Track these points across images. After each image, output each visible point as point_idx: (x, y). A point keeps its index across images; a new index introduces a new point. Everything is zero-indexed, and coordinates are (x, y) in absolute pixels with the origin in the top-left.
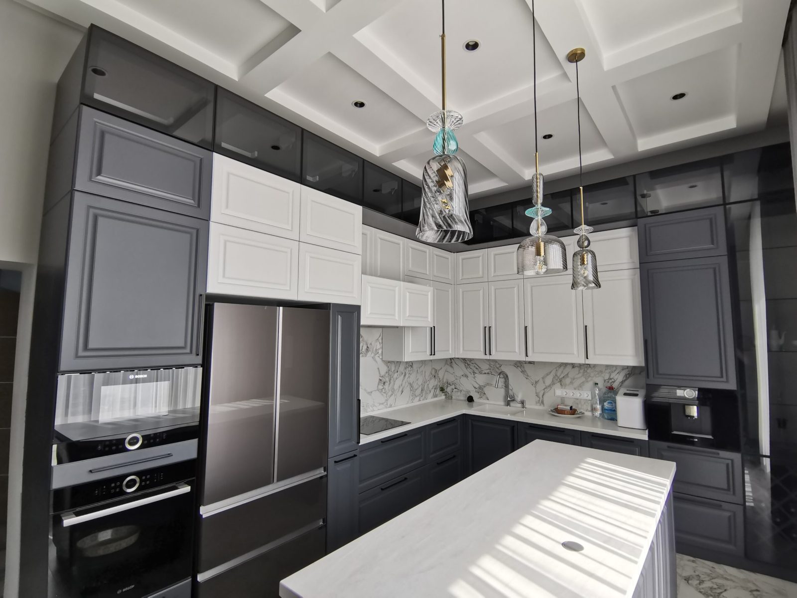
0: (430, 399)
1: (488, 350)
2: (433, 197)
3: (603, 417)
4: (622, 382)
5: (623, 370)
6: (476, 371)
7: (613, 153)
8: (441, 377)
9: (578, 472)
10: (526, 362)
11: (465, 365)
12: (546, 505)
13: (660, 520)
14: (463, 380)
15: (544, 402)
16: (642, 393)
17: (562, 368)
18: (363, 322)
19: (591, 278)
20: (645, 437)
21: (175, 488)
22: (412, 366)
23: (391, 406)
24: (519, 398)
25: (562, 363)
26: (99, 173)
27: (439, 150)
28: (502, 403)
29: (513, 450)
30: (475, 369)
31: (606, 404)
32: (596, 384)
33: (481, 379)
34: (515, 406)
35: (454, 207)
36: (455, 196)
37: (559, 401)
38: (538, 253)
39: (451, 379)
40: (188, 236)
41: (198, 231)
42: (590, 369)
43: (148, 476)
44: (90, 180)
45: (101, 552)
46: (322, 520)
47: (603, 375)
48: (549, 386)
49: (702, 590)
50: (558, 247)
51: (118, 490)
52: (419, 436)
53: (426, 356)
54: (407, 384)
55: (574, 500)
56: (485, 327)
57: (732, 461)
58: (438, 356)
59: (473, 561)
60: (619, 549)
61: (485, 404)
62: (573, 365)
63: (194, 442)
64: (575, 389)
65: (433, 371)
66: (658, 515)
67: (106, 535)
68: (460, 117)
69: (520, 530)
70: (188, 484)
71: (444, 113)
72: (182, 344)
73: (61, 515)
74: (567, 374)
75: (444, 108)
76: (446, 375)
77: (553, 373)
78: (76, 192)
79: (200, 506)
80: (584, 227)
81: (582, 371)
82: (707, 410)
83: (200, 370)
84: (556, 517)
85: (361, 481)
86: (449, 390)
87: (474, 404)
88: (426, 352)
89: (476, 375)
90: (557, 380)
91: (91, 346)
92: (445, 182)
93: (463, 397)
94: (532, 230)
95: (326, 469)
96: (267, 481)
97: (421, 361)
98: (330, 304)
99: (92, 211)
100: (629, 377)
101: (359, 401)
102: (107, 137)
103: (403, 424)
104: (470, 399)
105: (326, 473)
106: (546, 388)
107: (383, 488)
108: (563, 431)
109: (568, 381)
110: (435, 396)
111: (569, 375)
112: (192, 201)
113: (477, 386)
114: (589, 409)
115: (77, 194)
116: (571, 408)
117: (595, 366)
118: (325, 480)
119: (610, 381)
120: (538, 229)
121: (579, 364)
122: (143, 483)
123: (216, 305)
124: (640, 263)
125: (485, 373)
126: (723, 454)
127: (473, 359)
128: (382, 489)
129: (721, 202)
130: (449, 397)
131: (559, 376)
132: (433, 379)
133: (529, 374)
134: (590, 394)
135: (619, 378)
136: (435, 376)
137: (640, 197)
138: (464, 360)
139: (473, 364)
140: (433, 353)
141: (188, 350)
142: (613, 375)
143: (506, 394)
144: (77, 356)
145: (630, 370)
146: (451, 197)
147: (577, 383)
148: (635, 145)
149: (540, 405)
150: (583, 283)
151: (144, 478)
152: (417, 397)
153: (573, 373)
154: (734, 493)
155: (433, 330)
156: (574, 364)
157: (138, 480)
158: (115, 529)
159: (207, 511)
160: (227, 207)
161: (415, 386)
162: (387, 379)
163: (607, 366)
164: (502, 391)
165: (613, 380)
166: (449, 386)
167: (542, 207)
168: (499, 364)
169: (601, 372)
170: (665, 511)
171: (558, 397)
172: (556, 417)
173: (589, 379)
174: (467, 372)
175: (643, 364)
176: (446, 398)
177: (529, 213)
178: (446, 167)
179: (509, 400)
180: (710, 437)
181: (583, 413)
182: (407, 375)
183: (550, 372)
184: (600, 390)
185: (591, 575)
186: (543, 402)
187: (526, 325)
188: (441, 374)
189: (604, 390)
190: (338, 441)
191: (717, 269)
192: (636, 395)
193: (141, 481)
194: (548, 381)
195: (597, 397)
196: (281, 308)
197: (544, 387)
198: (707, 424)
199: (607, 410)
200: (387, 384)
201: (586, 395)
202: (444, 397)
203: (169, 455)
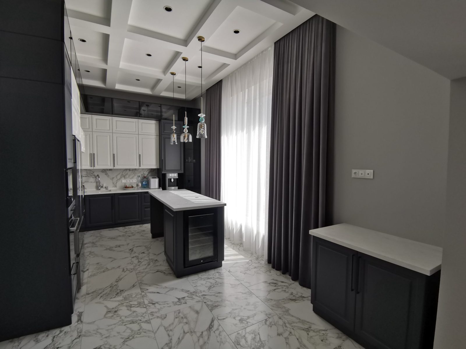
1: (93, 164)
3: (141, 187)
10: (107, 170)
15: (118, 186)
34: (103, 189)
42: (136, 171)
47: (141, 172)
48: (119, 179)
56: (91, 154)
64: (130, 179)
74: (127, 173)
77: (121, 174)
81: (133, 172)
90: (122, 176)
109: (127, 176)
116: (131, 186)
117: (141, 169)
119: (144, 175)
125: (84, 176)
141: (73, 160)
142: (145, 173)
143: (97, 185)
145: (150, 170)
147: (131, 177)
153: (129, 173)
168: (92, 171)
171: (123, 183)
173: (136, 175)
175: (158, 167)
179: (100, 187)
181: (135, 187)
184: (140, 178)
187: (114, 154)
189: (143, 178)
192: (156, 178)
195: (139, 181)
199: (145, 184)
201: (135, 181)
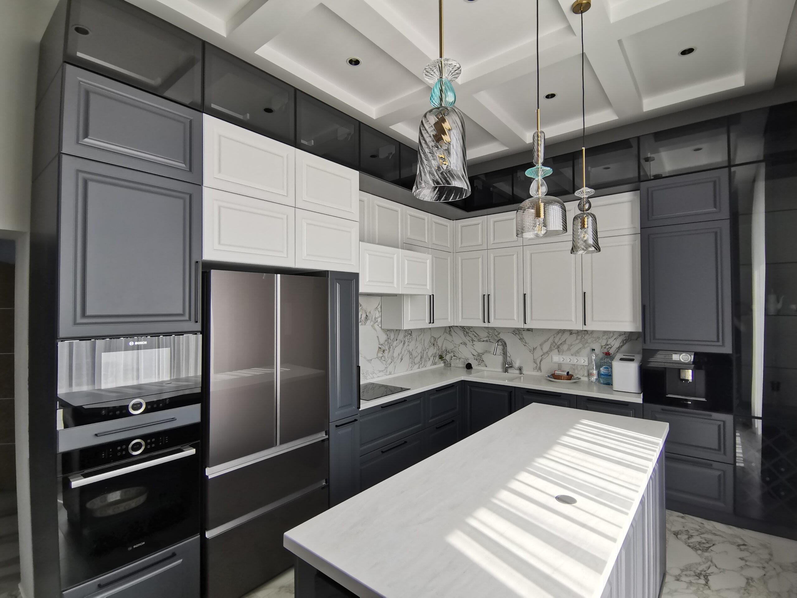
0: (429, 367)
1: (486, 317)
2: (430, 153)
3: (599, 382)
4: (619, 348)
5: (620, 336)
6: (475, 339)
7: (618, 115)
8: (440, 345)
9: (573, 432)
10: (524, 330)
11: (464, 334)
12: (541, 462)
13: (651, 477)
14: (462, 347)
15: (542, 369)
16: (638, 358)
17: (560, 334)
18: (361, 290)
19: (591, 242)
20: (639, 400)
21: (181, 451)
22: (411, 335)
23: (390, 374)
24: (517, 364)
25: (560, 330)
26: (86, 135)
27: (436, 102)
28: (500, 370)
29: (510, 413)
30: (473, 337)
31: (602, 369)
32: (594, 350)
33: (479, 347)
34: (514, 372)
35: (452, 163)
36: (453, 151)
37: (556, 367)
38: (538, 215)
39: (450, 347)
40: (181, 201)
41: (191, 196)
42: (588, 335)
43: (153, 440)
44: (78, 143)
45: (110, 512)
46: (324, 481)
47: (600, 341)
48: (547, 353)
49: (690, 545)
50: (558, 208)
51: (124, 453)
52: (419, 402)
53: (425, 324)
54: (406, 351)
55: (568, 458)
56: (484, 295)
57: (724, 422)
58: (437, 324)
59: (470, 513)
60: (611, 502)
61: (484, 371)
62: (571, 332)
63: (198, 407)
64: (572, 355)
65: (432, 338)
66: (650, 471)
67: (115, 496)
68: (458, 66)
69: (515, 485)
70: (193, 446)
71: (441, 62)
72: (181, 312)
73: (69, 477)
75: (441, 56)
76: (445, 343)
77: (551, 340)
78: (64, 156)
79: (206, 468)
80: (585, 189)
81: (579, 337)
82: (702, 374)
83: (200, 336)
84: (550, 474)
85: (362, 445)
86: (448, 358)
87: (473, 371)
88: (425, 320)
89: (474, 343)
90: (554, 346)
91: (88, 313)
92: (442, 136)
93: (461, 364)
94: (532, 191)
95: (327, 433)
96: (270, 444)
97: (421, 329)
98: (328, 271)
99: (81, 175)
100: (625, 343)
101: (359, 367)
102: (92, 96)
103: (402, 390)
104: (469, 366)
105: (327, 437)
106: (544, 354)
107: (384, 451)
108: (560, 396)
109: (565, 347)
110: (434, 363)
111: (566, 342)
112: (184, 165)
113: (475, 354)
114: (586, 374)
115: (64, 158)
116: (568, 373)
117: (592, 332)
118: (326, 443)
119: (607, 347)
120: (538, 191)
121: (577, 330)
122: (149, 447)
123: (213, 271)
124: (641, 228)
125: (484, 341)
126: (715, 415)
127: (472, 327)
128: (382, 452)
129: (726, 164)
130: (448, 365)
131: (556, 342)
132: (432, 347)
133: (527, 342)
134: (586, 360)
135: (616, 344)
136: (434, 345)
137: (644, 161)
138: (463, 328)
139: (471, 331)
140: (432, 321)
141: (187, 317)
142: (611, 341)
143: (504, 361)
144: (75, 323)
145: (627, 336)
146: (448, 151)
147: (574, 349)
148: (641, 106)
149: (538, 371)
150: (583, 247)
151: (149, 441)
152: (416, 364)
153: (571, 339)
154: (725, 453)
155: (432, 298)
156: (572, 330)
157: (143, 443)
158: (124, 490)
159: (212, 472)
160: (220, 171)
161: (414, 354)
162: (387, 348)
163: (605, 332)
164: (500, 359)
165: (610, 346)
166: (448, 353)
167: (543, 167)
168: (497, 332)
169: (598, 338)
170: (656, 468)
171: (555, 363)
172: (552, 382)
173: (586, 346)
174: (466, 339)
175: (640, 330)
176: (445, 365)
177: (529, 173)
178: (443, 120)
179: (507, 367)
180: (704, 400)
181: (580, 379)
182: (406, 344)
183: (548, 340)
184: (596, 356)
185: (583, 525)
186: (540, 369)
187: (524, 293)
188: (440, 342)
189: (601, 355)
190: (338, 407)
191: (719, 234)
192: (632, 360)
193: (146, 444)
194: (546, 347)
195: (594, 363)
196: (279, 275)
197: (542, 354)
198: (701, 387)
199: (603, 375)
200: (386, 352)
201: (583, 360)
202: (443, 365)
203: (173, 419)
